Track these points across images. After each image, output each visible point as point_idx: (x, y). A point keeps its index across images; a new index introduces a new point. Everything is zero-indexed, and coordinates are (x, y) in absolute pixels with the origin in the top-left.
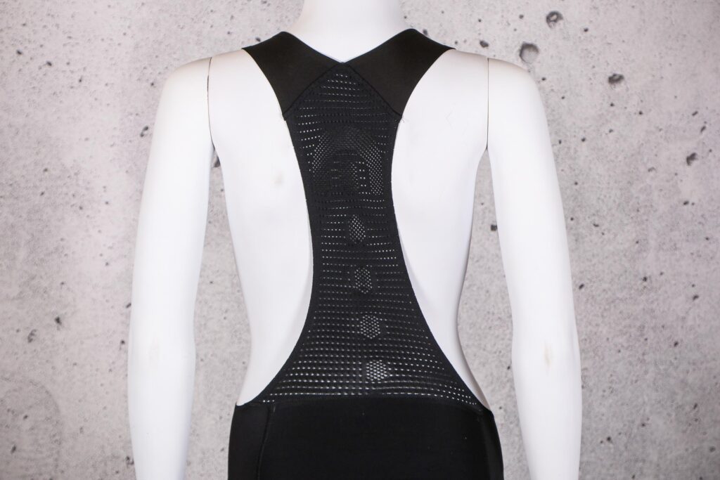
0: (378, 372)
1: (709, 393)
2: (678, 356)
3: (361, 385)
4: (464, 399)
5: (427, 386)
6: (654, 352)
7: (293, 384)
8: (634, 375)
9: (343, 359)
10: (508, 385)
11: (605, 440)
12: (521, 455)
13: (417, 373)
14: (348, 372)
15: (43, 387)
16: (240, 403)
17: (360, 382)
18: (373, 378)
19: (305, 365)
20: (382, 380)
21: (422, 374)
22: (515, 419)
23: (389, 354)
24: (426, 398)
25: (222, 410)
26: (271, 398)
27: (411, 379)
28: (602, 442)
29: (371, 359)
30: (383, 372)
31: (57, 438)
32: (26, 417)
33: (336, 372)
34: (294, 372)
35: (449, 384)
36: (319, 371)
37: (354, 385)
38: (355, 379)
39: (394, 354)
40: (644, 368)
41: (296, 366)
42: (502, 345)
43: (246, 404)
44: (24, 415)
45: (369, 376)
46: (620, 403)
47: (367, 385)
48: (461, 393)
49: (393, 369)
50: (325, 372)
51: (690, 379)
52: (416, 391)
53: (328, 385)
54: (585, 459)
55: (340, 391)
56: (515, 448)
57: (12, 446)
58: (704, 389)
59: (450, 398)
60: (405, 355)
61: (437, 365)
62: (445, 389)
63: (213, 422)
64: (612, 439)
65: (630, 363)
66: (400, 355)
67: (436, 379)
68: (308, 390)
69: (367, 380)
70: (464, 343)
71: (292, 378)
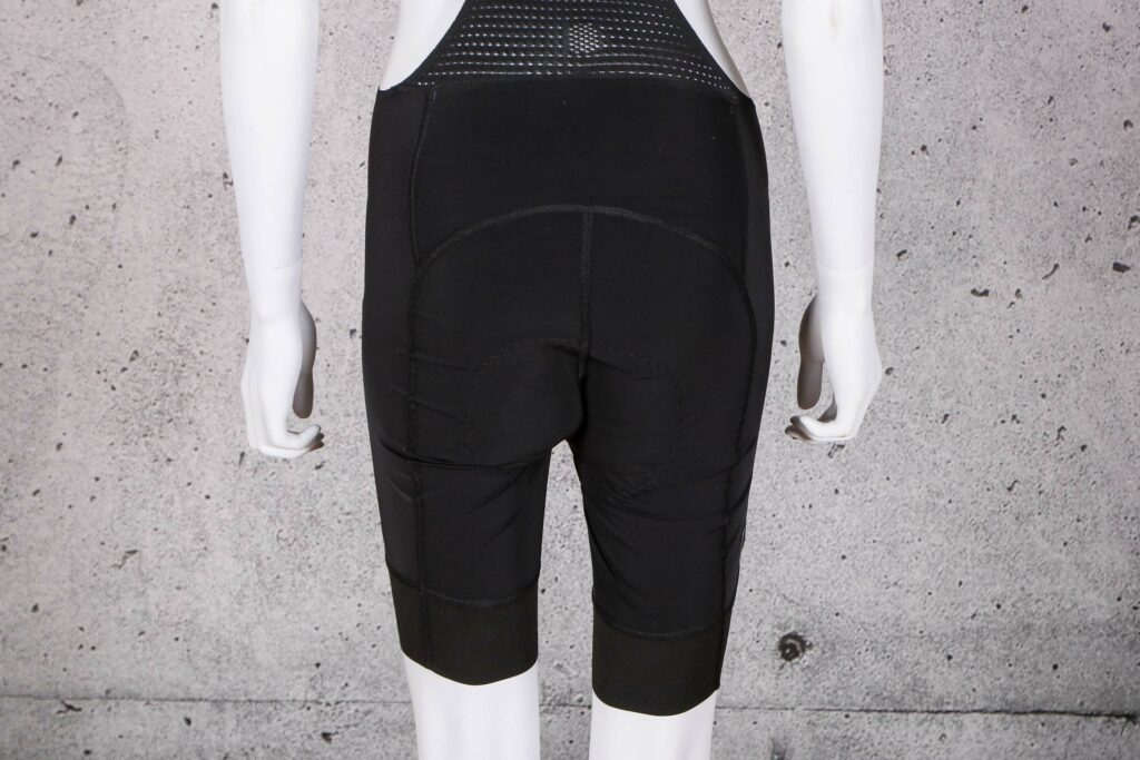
0: (586, 42)
1: (1071, 80)
2: (1027, 27)
3: (560, 60)
4: (712, 80)
5: (658, 61)
6: (992, 22)
7: (462, 58)
8: (961, 56)
9: (535, 22)
10: (779, 70)
11: (918, 150)
12: (796, 173)
13: (642, 43)
14: (543, 41)
15: (99, 71)
16: (386, 87)
17: (560, 56)
18: (578, 50)
19: (479, 30)
20: (591, 53)
21: (651, 43)
22: (787, 118)
23: (602, 14)
24: (656, 79)
25: (360, 106)
26: (429, 79)
27: (635, 51)
28: (913, 153)
29: (576, 22)
30: (593, 41)
31: (121, 145)
32: (76, 114)
33: (524, 41)
34: (463, 41)
35: (689, 59)
36: (499, 40)
37: (551, 60)
38: (551, 51)
39: (610, 15)
40: (977, 45)
41: (465, 32)
42: (770, 11)
43: (393, 89)
44: (73, 112)
45: (573, 47)
46: (940, 96)
47: (571, 60)
48: (707, 72)
49: (608, 36)
50: (508, 41)
51: (1044, 60)
52: (642, 68)
53: (513, 60)
54: (889, 178)
55: (530, 69)
56: (788, 162)
57: (57, 156)
58: (1064, 75)
59: (691, 79)
60: (625, 16)
61: (672, 31)
62: (684, 66)
63: (349, 124)
64: (928, 148)
65: (957, 38)
66: (617, 15)
67: (672, 51)
68: (483, 68)
69: (571, 53)
70: (714, 8)
71: (459, 49)
